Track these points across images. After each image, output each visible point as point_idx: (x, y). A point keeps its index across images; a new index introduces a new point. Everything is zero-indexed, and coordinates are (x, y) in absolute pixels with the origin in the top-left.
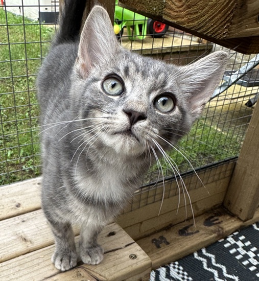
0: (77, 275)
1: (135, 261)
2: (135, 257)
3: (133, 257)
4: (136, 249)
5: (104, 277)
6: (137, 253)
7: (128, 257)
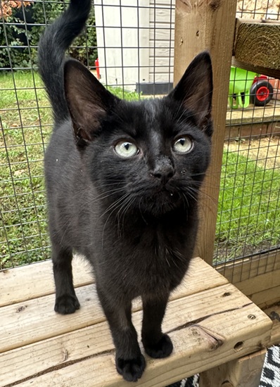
0: (193, 333)
1: (254, 321)
2: (255, 317)
3: (252, 317)
4: (255, 309)
5: (222, 336)
6: (256, 314)
7: (246, 317)
